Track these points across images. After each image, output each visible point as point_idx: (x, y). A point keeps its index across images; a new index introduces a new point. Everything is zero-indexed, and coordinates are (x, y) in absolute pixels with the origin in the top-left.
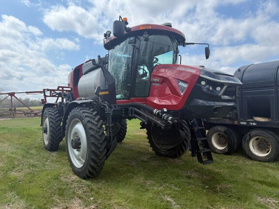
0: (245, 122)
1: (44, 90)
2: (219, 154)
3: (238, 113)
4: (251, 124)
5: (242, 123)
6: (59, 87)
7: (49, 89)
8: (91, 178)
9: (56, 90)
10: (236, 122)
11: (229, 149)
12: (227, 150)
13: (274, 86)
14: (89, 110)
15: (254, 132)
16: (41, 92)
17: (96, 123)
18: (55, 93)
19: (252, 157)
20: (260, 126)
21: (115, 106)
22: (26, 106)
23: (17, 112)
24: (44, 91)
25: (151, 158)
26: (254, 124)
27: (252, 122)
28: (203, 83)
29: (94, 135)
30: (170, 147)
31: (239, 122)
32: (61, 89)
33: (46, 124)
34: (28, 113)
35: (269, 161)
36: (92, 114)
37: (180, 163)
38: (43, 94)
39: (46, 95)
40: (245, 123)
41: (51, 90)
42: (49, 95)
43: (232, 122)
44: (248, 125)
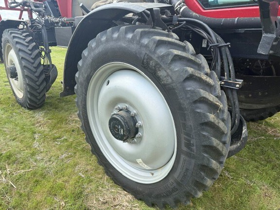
33: (12, 61)
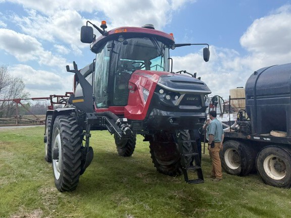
0: (258, 136)
1: (51, 96)
2: (232, 174)
3: (252, 125)
4: (265, 139)
5: (255, 138)
6: (67, 93)
7: (56, 95)
8: (67, 191)
9: (64, 96)
10: (249, 137)
11: (242, 170)
12: (240, 170)
13: (289, 93)
14: (67, 119)
15: (268, 149)
16: (47, 98)
17: (71, 133)
18: (63, 99)
19: (266, 181)
20: (275, 142)
21: (91, 115)
22: (32, 114)
23: (23, 119)
24: (51, 98)
25: (148, 175)
26: (268, 139)
27: (266, 137)
28: (161, 91)
29: (67, 145)
30: (169, 163)
31: (252, 136)
32: (68, 95)
34: (34, 121)
35: (284, 186)
36: (69, 123)
37: (177, 183)
38: (50, 101)
39: (53, 101)
40: (258, 138)
41: (58, 97)
42: (56, 102)
43: (245, 137)
44: (262, 140)
